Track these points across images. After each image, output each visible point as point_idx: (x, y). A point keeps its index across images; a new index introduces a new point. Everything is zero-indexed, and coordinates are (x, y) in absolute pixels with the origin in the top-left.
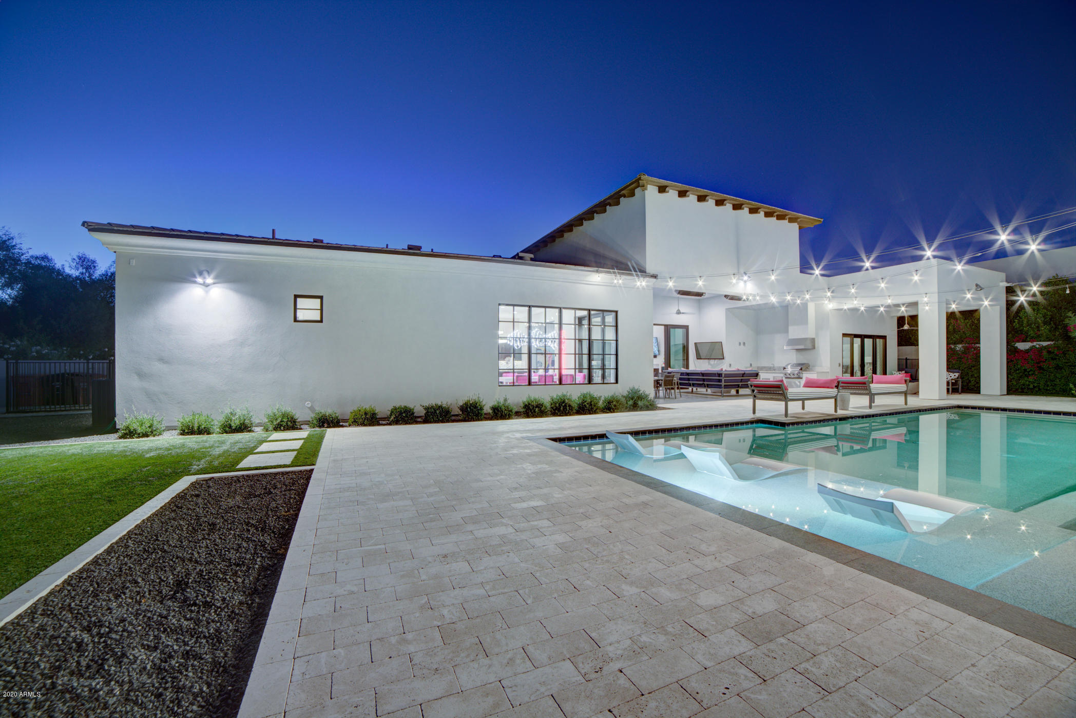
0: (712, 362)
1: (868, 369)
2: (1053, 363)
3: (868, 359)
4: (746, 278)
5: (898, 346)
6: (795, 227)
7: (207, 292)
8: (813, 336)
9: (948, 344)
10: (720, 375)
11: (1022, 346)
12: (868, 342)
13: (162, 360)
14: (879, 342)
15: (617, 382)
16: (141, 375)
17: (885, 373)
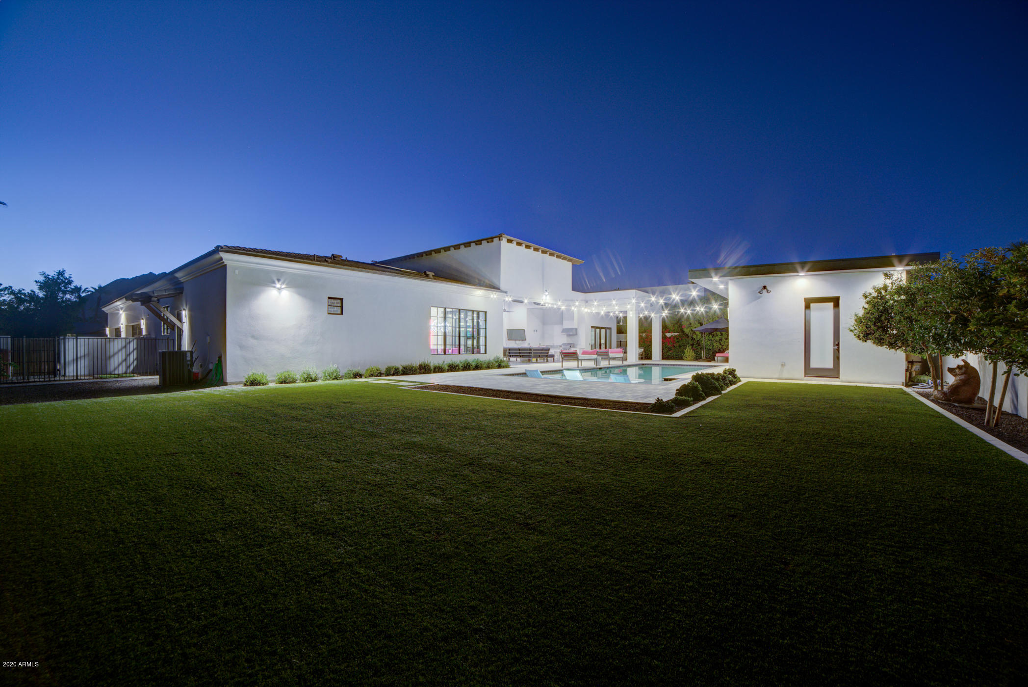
0: (517, 342)
1: (603, 346)
2: (678, 344)
3: (603, 341)
4: (547, 293)
5: (617, 333)
6: (570, 264)
7: (280, 293)
8: (576, 327)
9: (639, 333)
10: (530, 350)
11: (668, 335)
12: (603, 331)
13: (253, 337)
14: (608, 331)
15: (486, 353)
16: (242, 347)
17: (611, 348)
